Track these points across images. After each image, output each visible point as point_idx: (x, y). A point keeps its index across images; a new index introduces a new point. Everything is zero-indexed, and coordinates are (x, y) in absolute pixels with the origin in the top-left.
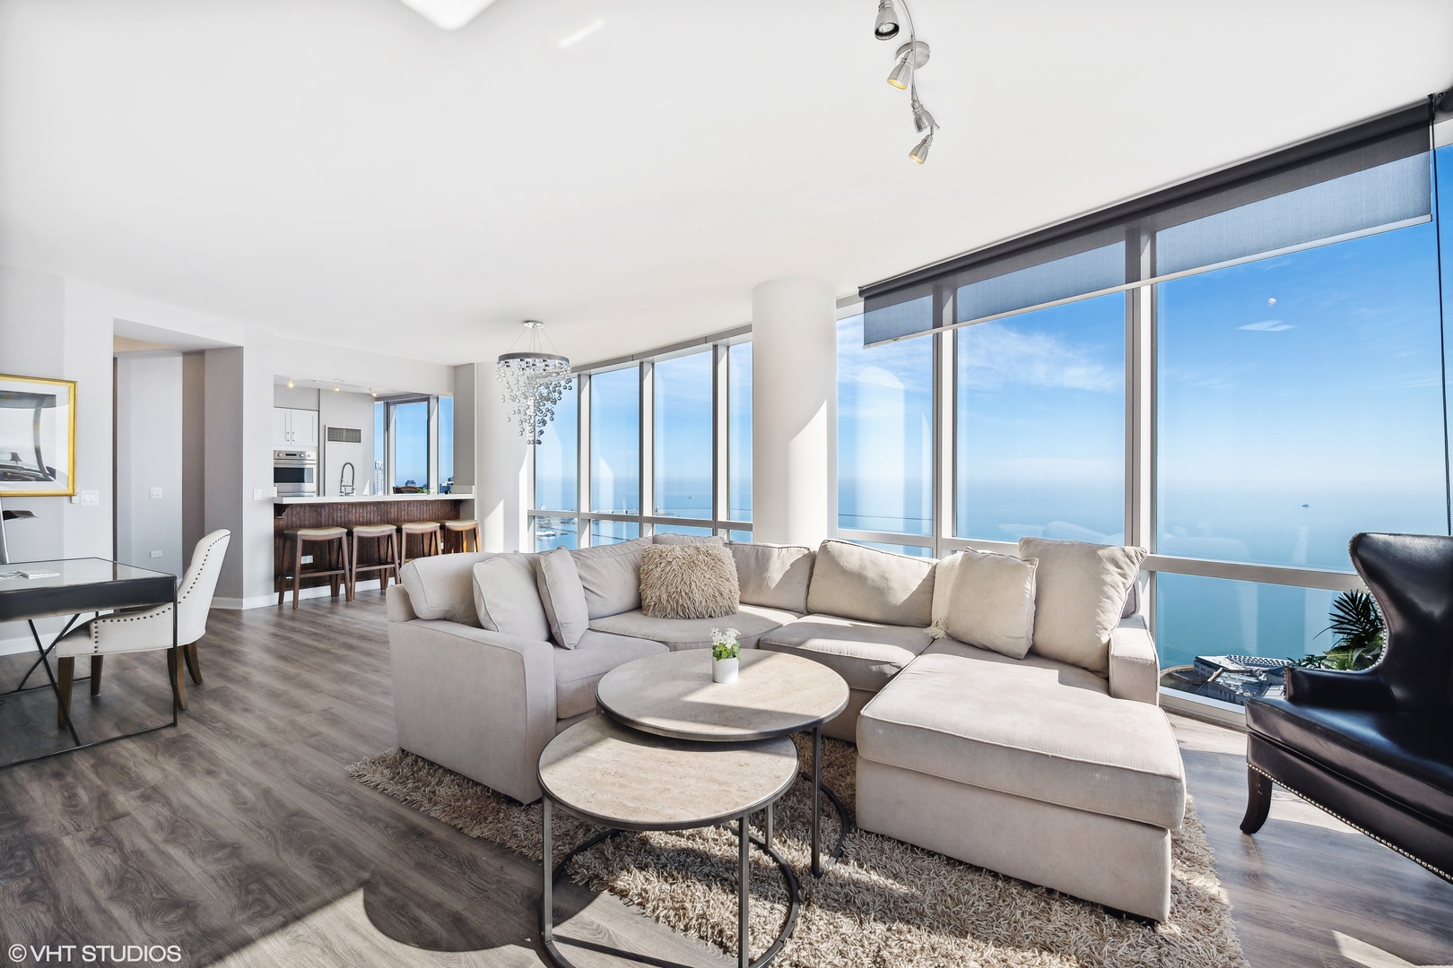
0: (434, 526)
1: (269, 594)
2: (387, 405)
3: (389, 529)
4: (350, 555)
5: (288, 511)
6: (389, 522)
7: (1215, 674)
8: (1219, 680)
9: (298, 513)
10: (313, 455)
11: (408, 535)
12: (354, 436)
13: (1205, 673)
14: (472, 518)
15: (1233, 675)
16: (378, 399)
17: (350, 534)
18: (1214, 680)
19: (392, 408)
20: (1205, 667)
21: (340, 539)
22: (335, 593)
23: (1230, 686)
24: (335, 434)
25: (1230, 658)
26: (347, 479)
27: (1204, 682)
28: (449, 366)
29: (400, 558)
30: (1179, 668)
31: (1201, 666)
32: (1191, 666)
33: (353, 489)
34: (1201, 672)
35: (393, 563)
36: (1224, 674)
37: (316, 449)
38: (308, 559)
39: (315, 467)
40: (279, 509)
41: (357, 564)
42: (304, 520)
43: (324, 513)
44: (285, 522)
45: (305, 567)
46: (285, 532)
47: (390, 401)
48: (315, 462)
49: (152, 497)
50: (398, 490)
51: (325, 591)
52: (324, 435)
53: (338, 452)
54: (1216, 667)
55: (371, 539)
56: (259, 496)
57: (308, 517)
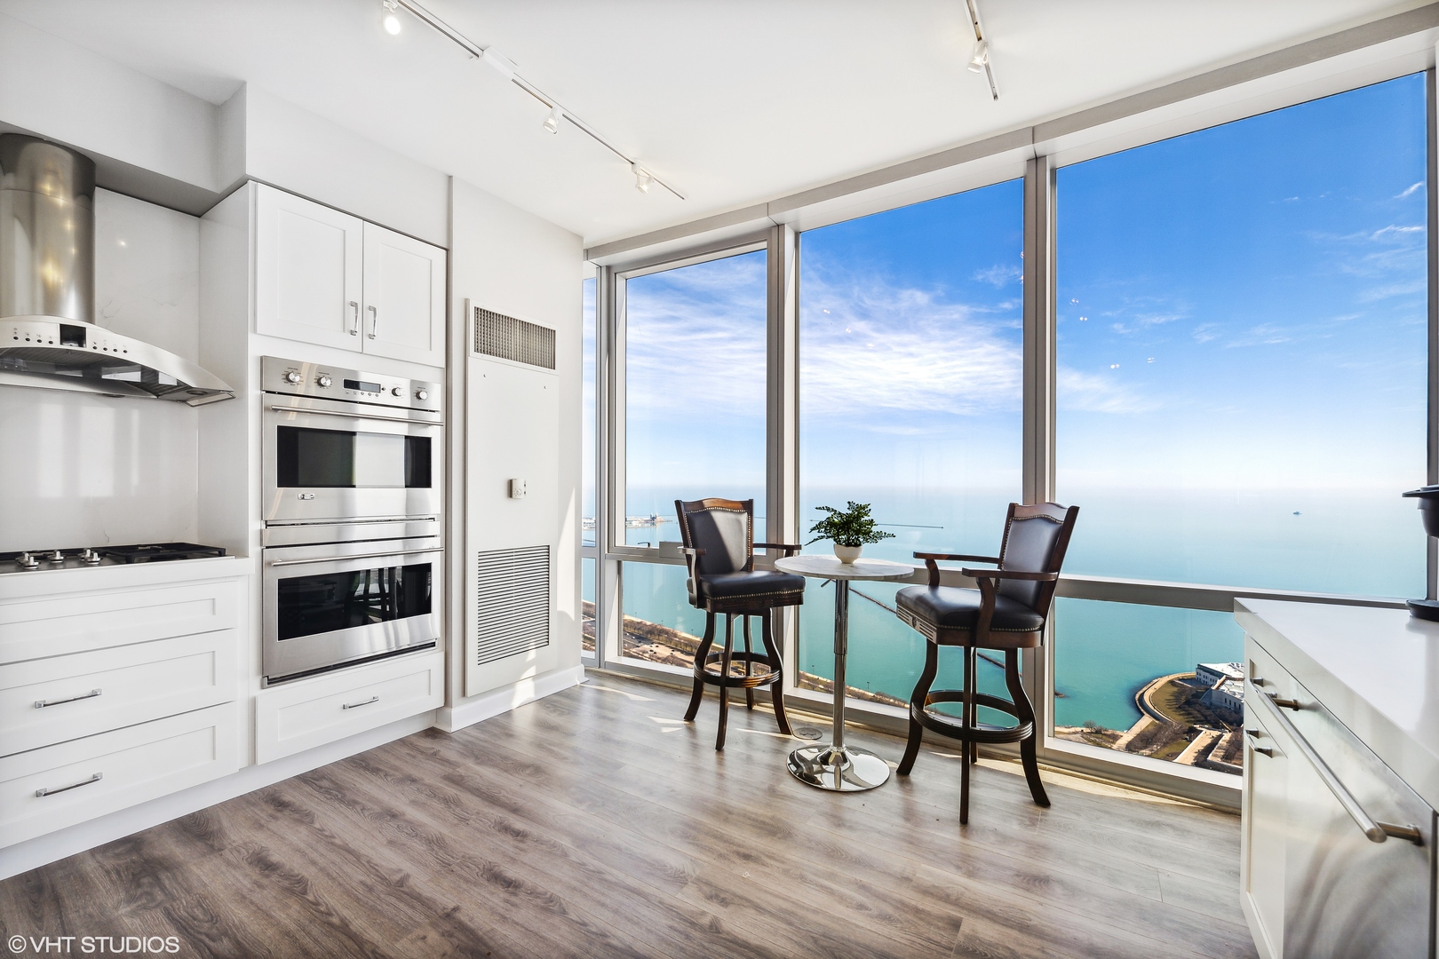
7: (1219, 682)
8: (1223, 688)
13: (1208, 680)
15: (1236, 683)
18: (1218, 688)
20: (1207, 674)
23: (1235, 694)
25: (1232, 666)
27: (1207, 689)
30: (1180, 675)
31: (1203, 673)
32: (1193, 674)
34: (1203, 679)
36: (1228, 682)
54: (1219, 675)
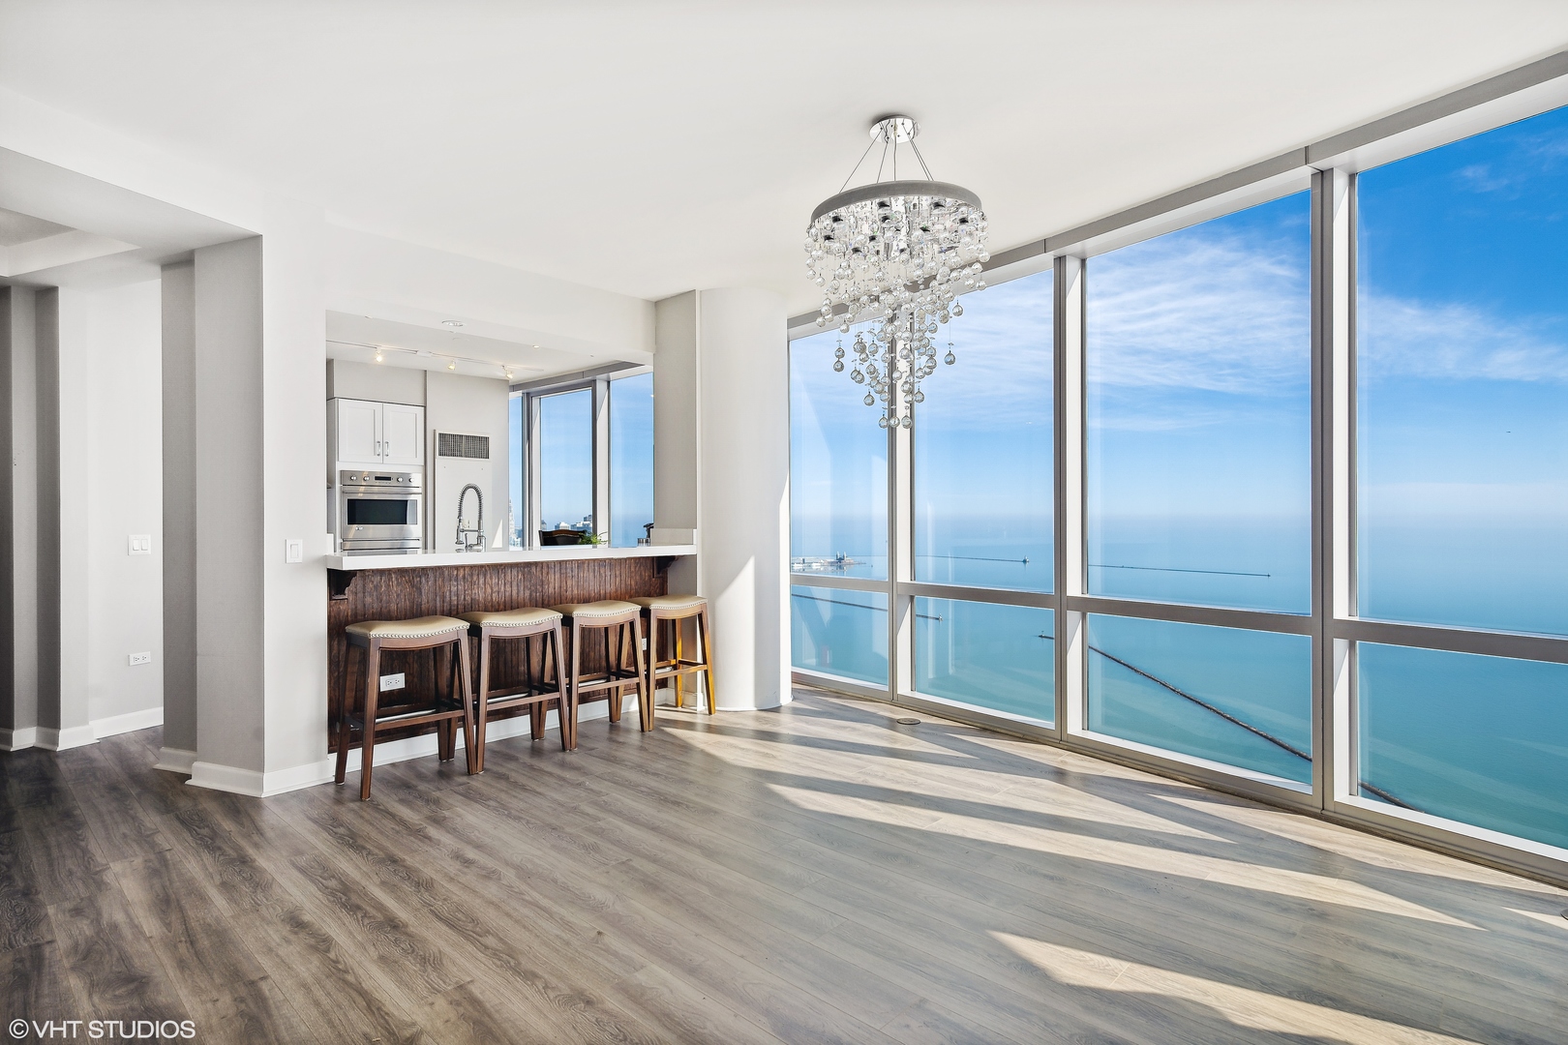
0: (628, 611)
1: (318, 758)
2: (528, 397)
3: (547, 619)
4: (473, 673)
5: (356, 584)
6: (545, 604)
9: (376, 587)
10: (417, 480)
11: (583, 630)
12: (476, 447)
14: (691, 592)
16: (515, 387)
17: (475, 631)
19: (535, 401)
21: (456, 644)
22: (446, 749)
24: (452, 445)
26: (470, 519)
28: (648, 301)
29: (569, 674)
33: (480, 537)
35: (556, 688)
37: (421, 469)
38: (395, 682)
39: (419, 499)
40: (338, 580)
41: (490, 688)
42: (389, 602)
43: (427, 586)
44: (351, 606)
45: (388, 700)
46: (350, 629)
47: (531, 391)
48: (420, 490)
49: (132, 552)
50: (549, 539)
51: (427, 745)
52: (434, 444)
53: (454, 471)
55: (513, 642)
56: (297, 554)
57: (397, 596)
